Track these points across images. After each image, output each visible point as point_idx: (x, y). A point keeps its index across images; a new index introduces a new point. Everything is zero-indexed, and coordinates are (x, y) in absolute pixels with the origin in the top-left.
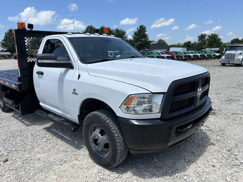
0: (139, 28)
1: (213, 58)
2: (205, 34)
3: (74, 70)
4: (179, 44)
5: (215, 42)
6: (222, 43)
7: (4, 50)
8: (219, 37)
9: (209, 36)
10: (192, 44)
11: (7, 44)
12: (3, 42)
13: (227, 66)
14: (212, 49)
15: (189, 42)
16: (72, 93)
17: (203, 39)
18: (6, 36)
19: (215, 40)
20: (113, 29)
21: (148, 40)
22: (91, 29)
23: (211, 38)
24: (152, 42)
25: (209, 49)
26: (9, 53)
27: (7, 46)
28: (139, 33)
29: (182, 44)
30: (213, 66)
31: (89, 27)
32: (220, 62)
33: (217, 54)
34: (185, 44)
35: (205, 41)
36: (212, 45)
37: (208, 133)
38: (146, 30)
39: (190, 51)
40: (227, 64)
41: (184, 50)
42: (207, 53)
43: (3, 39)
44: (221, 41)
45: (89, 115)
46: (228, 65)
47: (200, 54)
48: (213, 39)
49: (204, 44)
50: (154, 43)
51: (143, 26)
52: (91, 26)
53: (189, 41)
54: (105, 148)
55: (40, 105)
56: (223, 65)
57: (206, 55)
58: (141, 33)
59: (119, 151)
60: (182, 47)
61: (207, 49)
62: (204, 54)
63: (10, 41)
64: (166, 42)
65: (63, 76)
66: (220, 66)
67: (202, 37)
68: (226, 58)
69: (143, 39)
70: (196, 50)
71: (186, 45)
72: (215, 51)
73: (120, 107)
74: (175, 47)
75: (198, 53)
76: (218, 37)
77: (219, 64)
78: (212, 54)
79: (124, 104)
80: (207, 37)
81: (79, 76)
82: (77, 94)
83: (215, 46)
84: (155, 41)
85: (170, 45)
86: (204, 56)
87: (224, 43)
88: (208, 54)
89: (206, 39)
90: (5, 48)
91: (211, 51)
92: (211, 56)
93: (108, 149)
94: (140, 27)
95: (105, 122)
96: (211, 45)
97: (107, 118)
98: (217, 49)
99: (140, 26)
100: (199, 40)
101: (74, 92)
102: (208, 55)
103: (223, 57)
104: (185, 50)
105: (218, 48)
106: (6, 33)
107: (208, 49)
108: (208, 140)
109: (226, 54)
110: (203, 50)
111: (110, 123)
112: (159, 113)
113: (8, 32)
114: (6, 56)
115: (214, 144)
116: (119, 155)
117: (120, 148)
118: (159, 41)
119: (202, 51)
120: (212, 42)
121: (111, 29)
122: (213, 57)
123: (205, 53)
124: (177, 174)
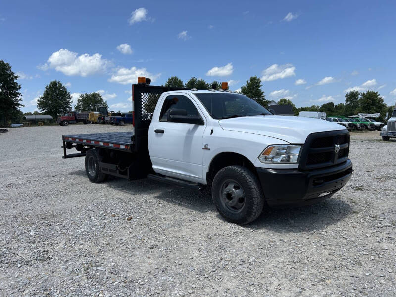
0: (249, 82)
1: (371, 130)
2: (357, 92)
3: (205, 125)
4: (314, 106)
5: (373, 104)
6: (384, 106)
7: (43, 112)
8: (380, 96)
9: (363, 95)
10: (336, 107)
11: (47, 103)
12: (42, 100)
13: (391, 141)
14: (369, 115)
15: (331, 104)
16: (203, 149)
17: (353, 100)
18: (46, 91)
19: (374, 100)
20: (209, 83)
21: (264, 99)
22: (175, 82)
23: (367, 98)
24: (270, 102)
25: (363, 114)
26: (50, 117)
27: (47, 106)
28: (250, 89)
29: (318, 107)
30: (368, 140)
31: (172, 79)
32: (380, 134)
33: (377, 123)
34: (324, 106)
35: (357, 103)
36: (369, 109)
37: (350, 205)
38: (260, 84)
39: (332, 118)
40: (391, 137)
41: (321, 116)
42: (359, 122)
43: (43, 96)
44: (383, 103)
45: (221, 170)
46: (393, 139)
47: (348, 123)
48: (370, 99)
49: (356, 107)
50: (273, 104)
51: (255, 78)
52: (176, 78)
53: (330, 102)
54: (239, 202)
55: (152, 168)
56: (386, 139)
57: (358, 124)
58: (253, 88)
59: (256, 203)
60: (318, 111)
61: (359, 114)
62: (355, 123)
63: (52, 100)
64: (293, 103)
65: (191, 132)
66: (380, 140)
67: (352, 96)
68: (389, 128)
69: (255, 98)
70: (342, 115)
71: (326, 108)
72: (373, 118)
73: (258, 158)
74: (307, 111)
75: (346, 121)
76: (377, 96)
77: (379, 138)
78: (368, 123)
79: (263, 155)
80: (360, 96)
81: (212, 131)
82: (209, 149)
83: (374, 111)
84: (275, 101)
85: (299, 109)
86: (356, 126)
87: (388, 106)
88: (361, 122)
89: (358, 99)
90: (44, 110)
91: (366, 118)
92: (366, 126)
93: (242, 204)
94: (251, 80)
95: (241, 175)
96: (367, 109)
97: (242, 171)
98: (377, 115)
99: (251, 78)
100: (347, 101)
101: (206, 148)
102: (361, 125)
103: (385, 127)
104: (323, 115)
105: (379, 114)
106: (47, 86)
107: (361, 115)
108: (350, 209)
109: (390, 122)
110: (354, 116)
111: (247, 176)
112: (297, 163)
113: (50, 85)
114: (46, 121)
115: (356, 213)
116: (256, 206)
117: (257, 199)
118: (281, 101)
119: (352, 118)
120: (368, 103)
121: (206, 83)
122: (369, 127)
123: (356, 121)
124: (315, 230)
